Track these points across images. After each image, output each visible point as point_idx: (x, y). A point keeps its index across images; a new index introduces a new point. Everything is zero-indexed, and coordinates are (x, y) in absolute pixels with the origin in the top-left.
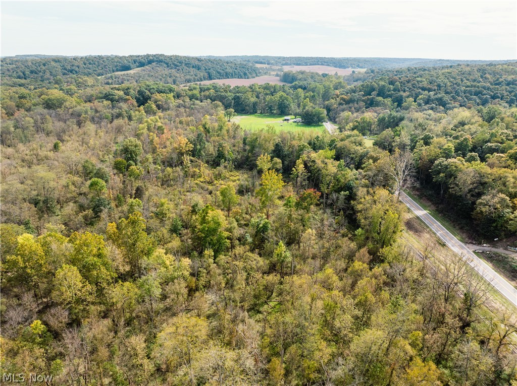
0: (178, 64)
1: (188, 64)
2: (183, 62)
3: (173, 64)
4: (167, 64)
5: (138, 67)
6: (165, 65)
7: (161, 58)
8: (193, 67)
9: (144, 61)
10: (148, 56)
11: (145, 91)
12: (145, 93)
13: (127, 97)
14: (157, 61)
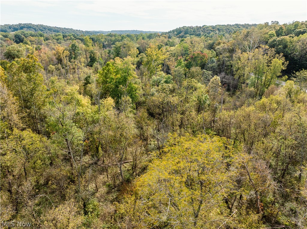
0: (43, 29)
1: (50, 29)
2: (46, 28)
3: (40, 29)
4: (35, 29)
5: (13, 31)
6: (34, 30)
7: (29, 25)
8: (54, 31)
9: (17, 27)
10: (20, 24)
11: (21, 35)
12: (21, 36)
13: (6, 39)
14: (27, 27)
